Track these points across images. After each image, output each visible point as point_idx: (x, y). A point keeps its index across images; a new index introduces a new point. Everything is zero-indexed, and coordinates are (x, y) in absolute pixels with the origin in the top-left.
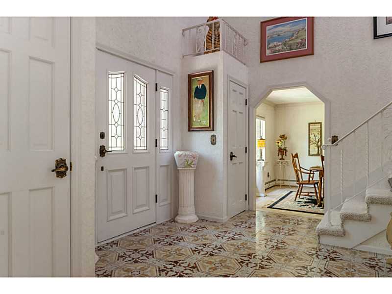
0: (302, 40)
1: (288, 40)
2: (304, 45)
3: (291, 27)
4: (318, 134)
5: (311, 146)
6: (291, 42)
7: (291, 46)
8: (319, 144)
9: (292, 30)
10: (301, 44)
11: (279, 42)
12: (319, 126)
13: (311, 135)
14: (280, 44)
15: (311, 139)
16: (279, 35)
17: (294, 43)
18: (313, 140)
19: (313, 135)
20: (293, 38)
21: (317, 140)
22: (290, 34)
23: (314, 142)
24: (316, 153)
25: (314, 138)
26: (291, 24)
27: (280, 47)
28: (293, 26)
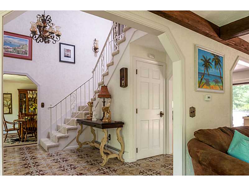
0: (26, 50)
1: (17, 47)
2: (26, 54)
3: (18, 41)
4: (9, 100)
5: (4, 108)
6: (18, 49)
7: (18, 51)
8: (10, 107)
9: (20, 43)
10: (25, 52)
11: (10, 47)
12: (10, 96)
13: (4, 101)
14: (11, 48)
15: (4, 103)
16: (10, 43)
17: (21, 51)
18: (5, 104)
19: (6, 101)
20: (20, 47)
21: (9, 104)
22: (19, 45)
23: (7, 105)
24: (8, 112)
25: (6, 103)
26: (19, 39)
27: (11, 50)
28: (20, 41)
